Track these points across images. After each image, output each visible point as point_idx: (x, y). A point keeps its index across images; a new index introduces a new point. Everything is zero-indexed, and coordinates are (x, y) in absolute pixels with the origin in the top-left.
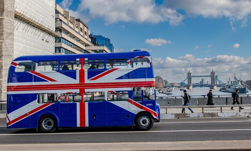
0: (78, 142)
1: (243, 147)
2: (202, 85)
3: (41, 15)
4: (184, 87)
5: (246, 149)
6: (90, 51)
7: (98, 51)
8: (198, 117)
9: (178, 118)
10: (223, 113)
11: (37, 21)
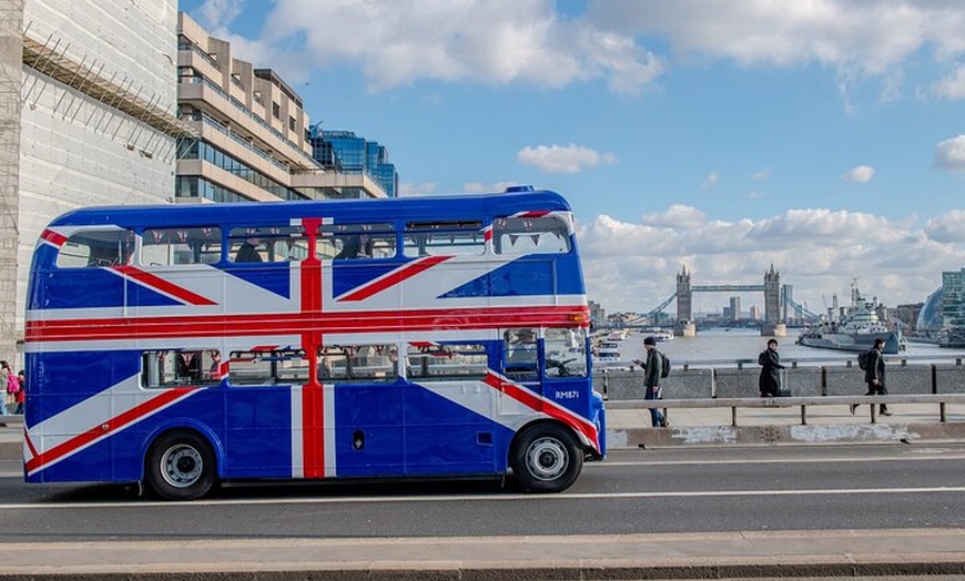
0: (261, 536)
1: (884, 556)
2: (730, 321)
3: (123, 55)
4: (662, 327)
5: (895, 564)
6: (309, 193)
7: (339, 190)
8: (718, 441)
9: (642, 446)
10: (811, 428)
11: (108, 77)
